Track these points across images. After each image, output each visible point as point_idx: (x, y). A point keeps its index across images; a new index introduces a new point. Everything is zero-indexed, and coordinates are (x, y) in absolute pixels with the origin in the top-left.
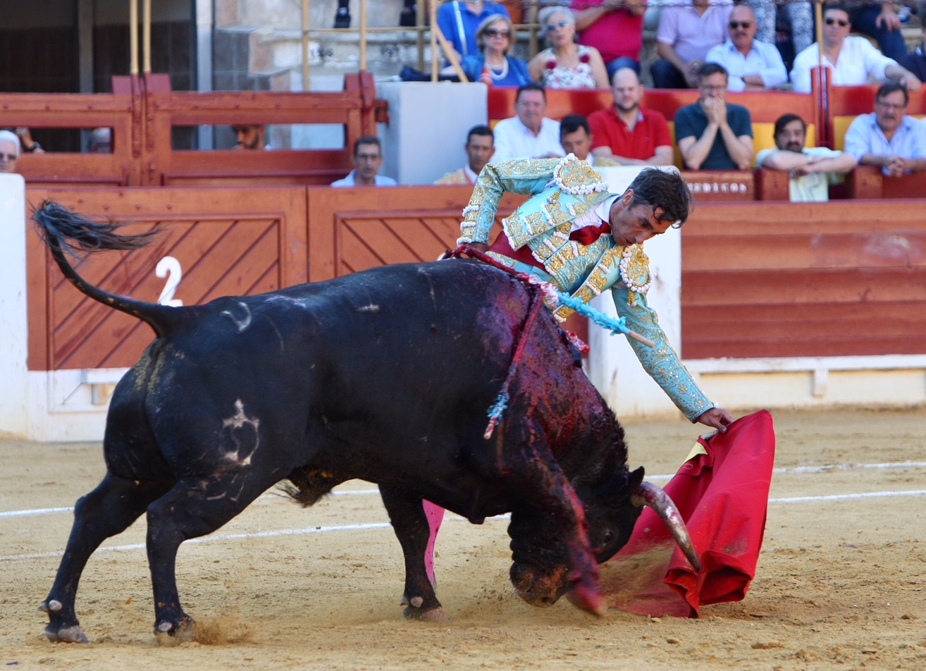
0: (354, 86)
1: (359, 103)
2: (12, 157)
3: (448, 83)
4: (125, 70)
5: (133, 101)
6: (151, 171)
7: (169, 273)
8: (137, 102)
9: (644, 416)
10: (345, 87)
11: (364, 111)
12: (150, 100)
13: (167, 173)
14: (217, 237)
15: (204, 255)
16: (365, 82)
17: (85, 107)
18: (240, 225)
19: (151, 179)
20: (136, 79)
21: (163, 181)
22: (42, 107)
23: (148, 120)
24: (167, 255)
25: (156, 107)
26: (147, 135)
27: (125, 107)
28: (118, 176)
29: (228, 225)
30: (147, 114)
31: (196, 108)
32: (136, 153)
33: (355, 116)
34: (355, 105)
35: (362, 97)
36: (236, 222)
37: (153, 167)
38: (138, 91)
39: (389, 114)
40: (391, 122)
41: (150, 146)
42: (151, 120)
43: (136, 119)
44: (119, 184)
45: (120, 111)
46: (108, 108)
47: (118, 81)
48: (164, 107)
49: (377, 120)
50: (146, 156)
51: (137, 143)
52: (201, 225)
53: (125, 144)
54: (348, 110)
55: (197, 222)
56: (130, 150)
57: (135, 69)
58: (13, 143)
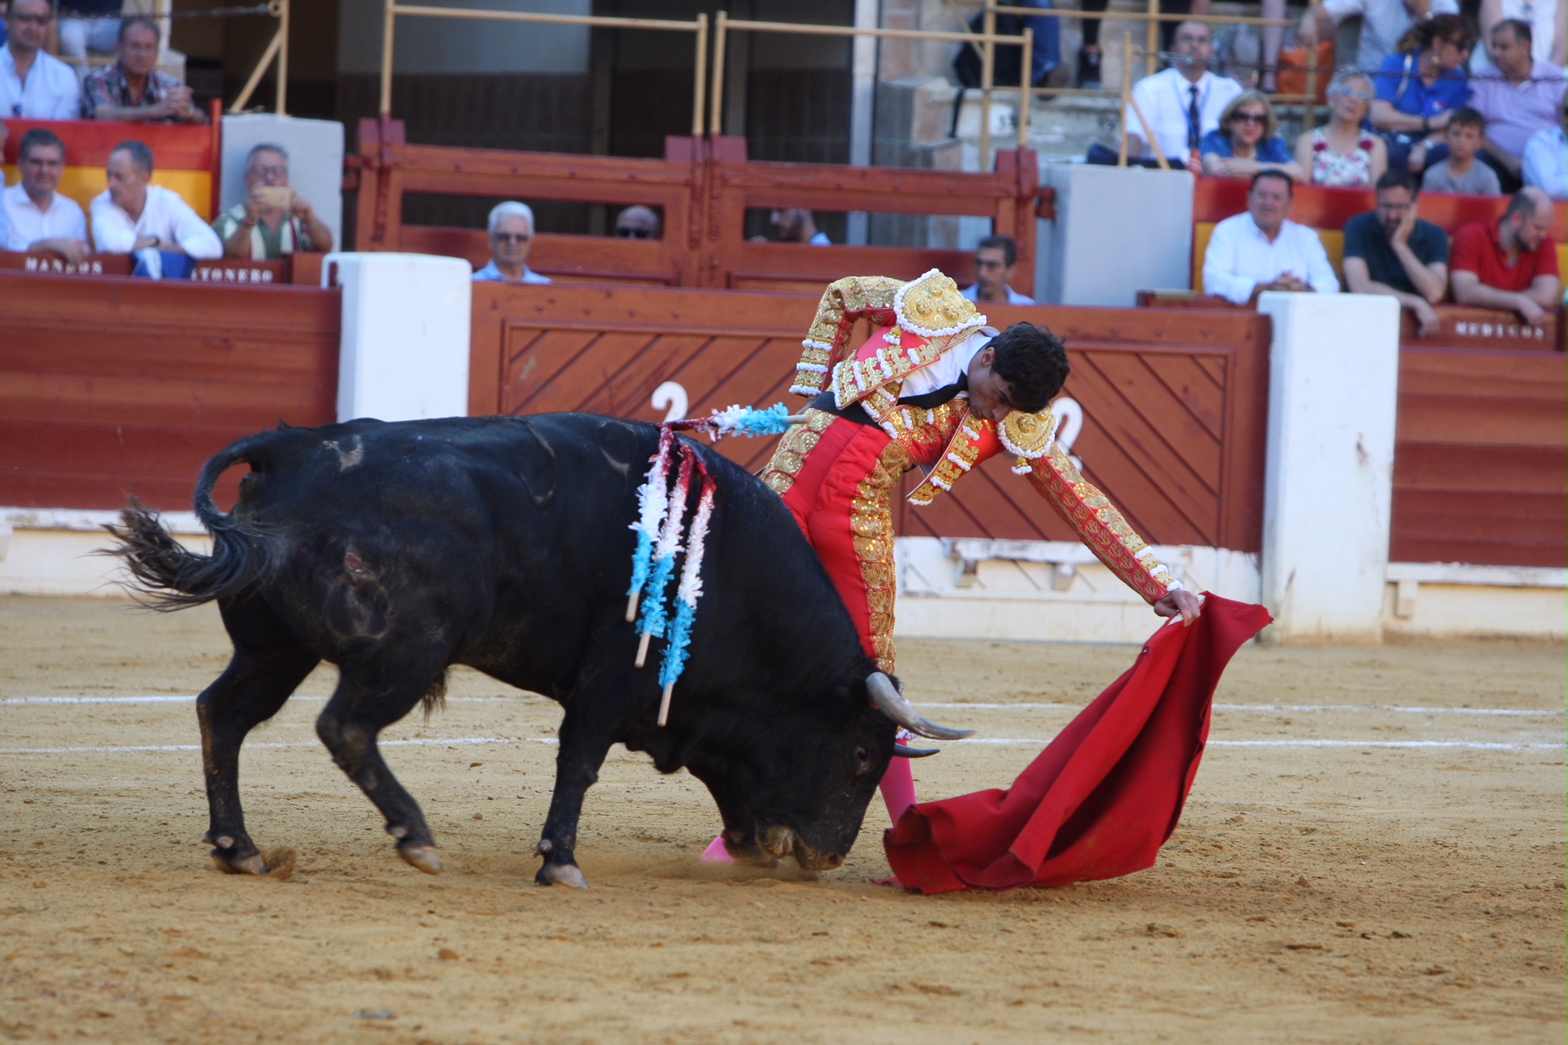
0: (1008, 167)
1: (1013, 189)
2: (521, 238)
3: (1139, 170)
4: (686, 130)
5: (692, 171)
6: (712, 268)
7: (669, 404)
8: (699, 173)
9: (1330, 636)
10: (996, 167)
11: (1021, 201)
12: (717, 171)
13: (736, 271)
14: (741, 358)
15: (721, 382)
16: (1024, 161)
17: (624, 176)
18: (774, 345)
19: (712, 278)
20: (699, 142)
21: (730, 282)
22: (566, 172)
23: (713, 198)
24: (669, 379)
25: (725, 182)
26: (711, 218)
27: (682, 176)
28: (667, 271)
29: (756, 344)
30: (711, 189)
31: (780, 185)
32: (694, 243)
33: (1006, 208)
34: (1007, 192)
35: (1018, 182)
36: (769, 340)
37: (716, 262)
38: (700, 158)
39: (1057, 207)
40: (1059, 218)
41: (714, 233)
42: (716, 198)
43: (696, 195)
44: (668, 283)
45: (673, 184)
46: (657, 178)
47: (674, 144)
48: (736, 181)
49: (1038, 213)
50: (708, 247)
51: (695, 228)
52: (718, 343)
53: (678, 226)
54: (998, 200)
55: (713, 338)
56: (684, 238)
57: (698, 129)
58: (521, 218)
